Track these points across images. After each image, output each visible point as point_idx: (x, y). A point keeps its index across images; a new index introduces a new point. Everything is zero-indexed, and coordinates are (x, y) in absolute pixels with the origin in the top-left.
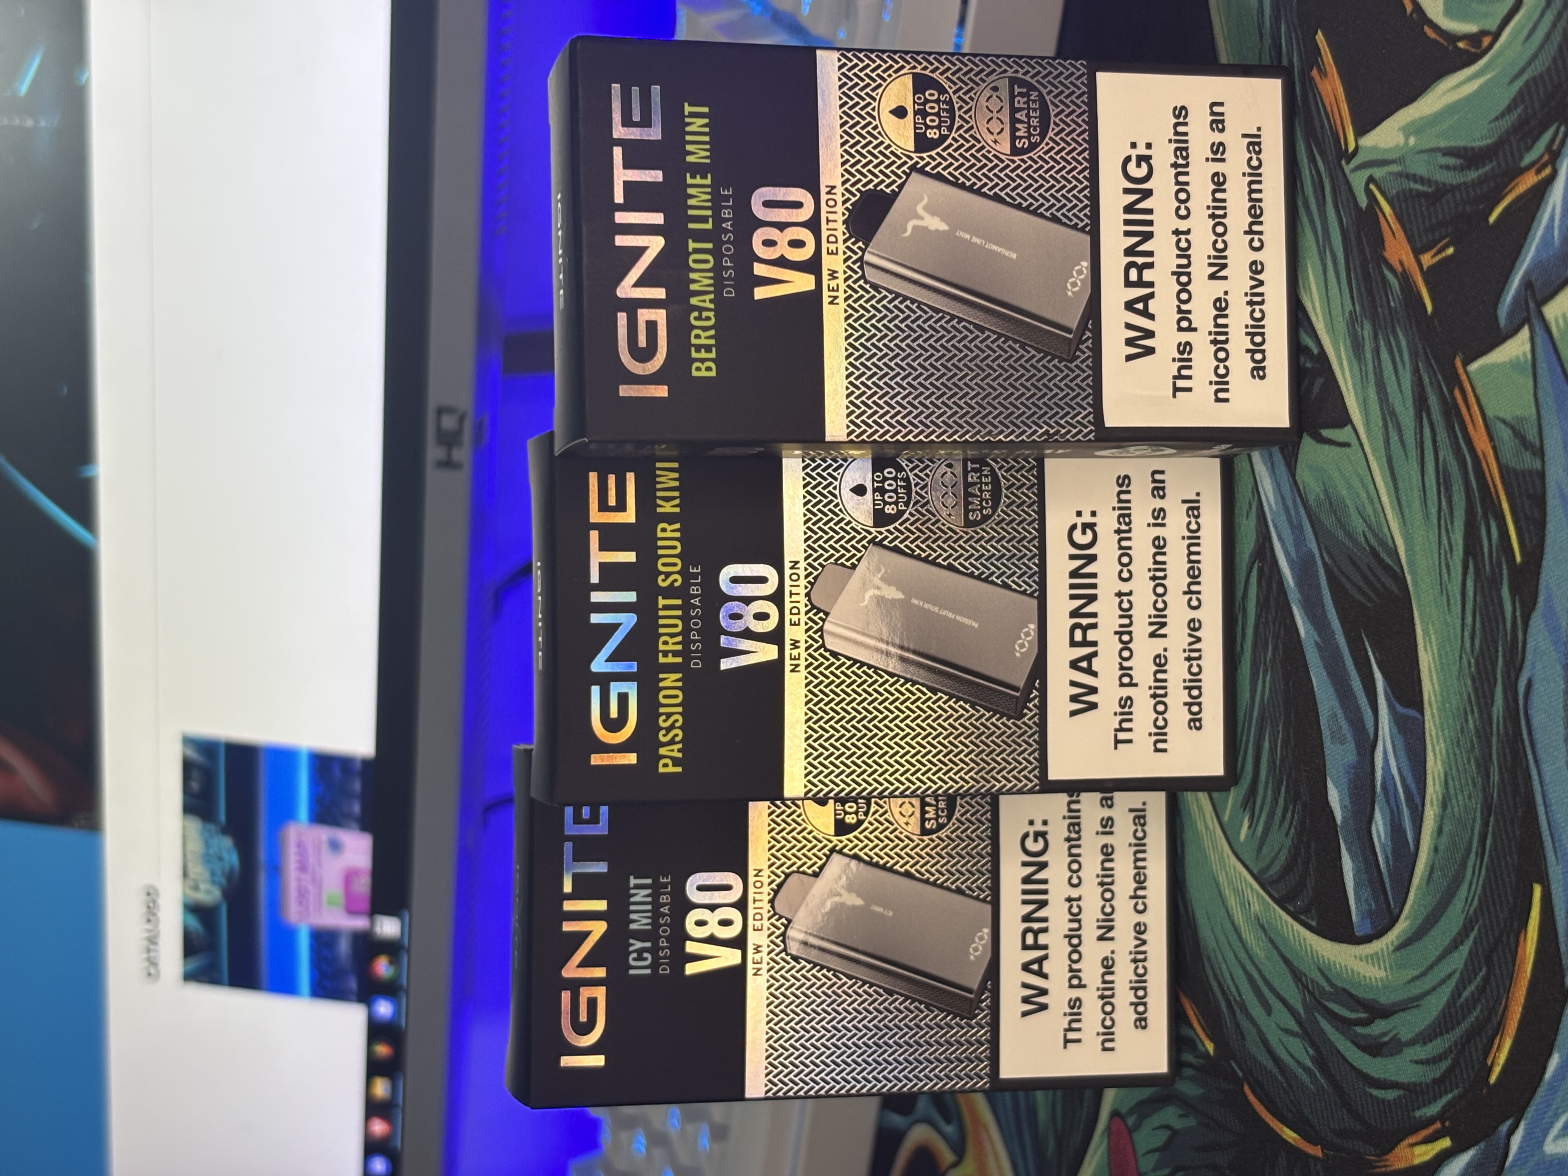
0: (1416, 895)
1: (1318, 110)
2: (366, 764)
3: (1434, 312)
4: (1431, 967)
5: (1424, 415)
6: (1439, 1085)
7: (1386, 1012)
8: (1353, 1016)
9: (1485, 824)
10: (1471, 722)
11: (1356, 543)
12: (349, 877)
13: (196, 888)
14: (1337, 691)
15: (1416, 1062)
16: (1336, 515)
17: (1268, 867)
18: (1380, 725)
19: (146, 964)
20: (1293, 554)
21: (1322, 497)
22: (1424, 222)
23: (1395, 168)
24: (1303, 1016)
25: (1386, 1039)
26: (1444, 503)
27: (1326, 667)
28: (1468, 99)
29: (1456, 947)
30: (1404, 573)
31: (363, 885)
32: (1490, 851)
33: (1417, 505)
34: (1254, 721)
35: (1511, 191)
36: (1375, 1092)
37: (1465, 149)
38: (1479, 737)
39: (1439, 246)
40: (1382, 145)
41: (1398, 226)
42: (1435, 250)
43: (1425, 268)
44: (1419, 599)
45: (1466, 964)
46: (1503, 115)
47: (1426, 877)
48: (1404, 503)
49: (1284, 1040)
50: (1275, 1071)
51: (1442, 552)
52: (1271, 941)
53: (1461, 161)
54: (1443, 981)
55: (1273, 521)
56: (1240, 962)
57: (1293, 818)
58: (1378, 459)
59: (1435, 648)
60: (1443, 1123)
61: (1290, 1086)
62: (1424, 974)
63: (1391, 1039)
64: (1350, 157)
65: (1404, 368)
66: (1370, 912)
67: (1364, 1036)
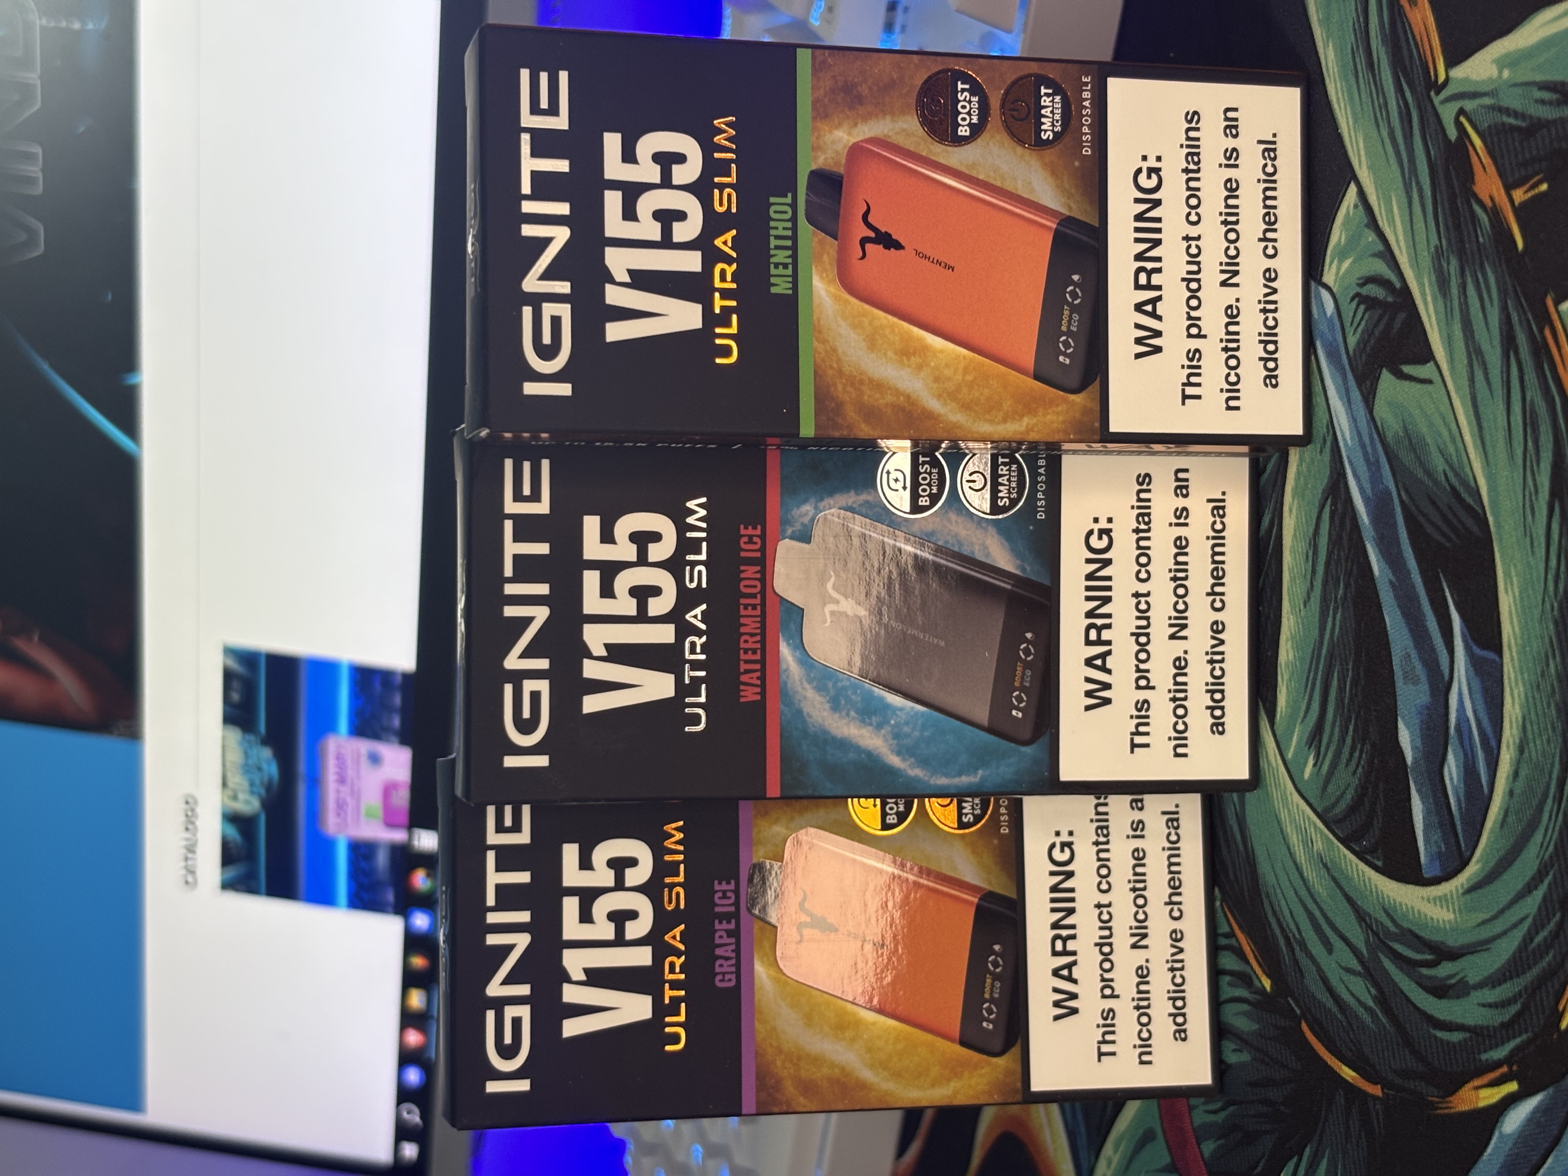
0: (1488, 838)
1: (1407, 40)
2: (406, 676)
3: (1525, 250)
4: (1502, 911)
5: (1512, 354)
6: (1508, 1029)
7: (1453, 955)
8: (1418, 957)
10: (1552, 666)
11: (1436, 482)
12: (388, 790)
13: (235, 798)
14: (1411, 631)
15: (1484, 1005)
16: (1415, 452)
17: (1334, 805)
18: (1456, 667)
19: (184, 872)
20: (1369, 491)
21: (1401, 434)
22: (1516, 157)
23: (1487, 101)
24: (1366, 955)
25: (1453, 981)
26: (1530, 444)
27: (1399, 606)
29: (1530, 892)
30: (1485, 514)
31: (402, 798)
33: (1501, 444)
34: (1323, 659)
36: (1439, 1034)
37: (1563, 83)
38: (1560, 682)
39: (1531, 182)
40: (1474, 77)
41: (1489, 160)
42: (1528, 185)
43: (1517, 203)
44: (1501, 540)
45: (1539, 909)
47: (1500, 821)
48: (1487, 442)
49: (1345, 978)
50: (1335, 1009)
51: (1527, 493)
52: (1334, 879)
53: (1558, 96)
54: (1515, 926)
55: (1348, 458)
56: (1301, 900)
57: (1360, 757)
58: (1462, 398)
59: (1517, 591)
60: (1510, 1067)
61: (1350, 1024)
62: (1494, 918)
63: (1457, 982)
64: (1440, 89)
65: (1492, 305)
66: (1440, 854)
67: (1430, 978)
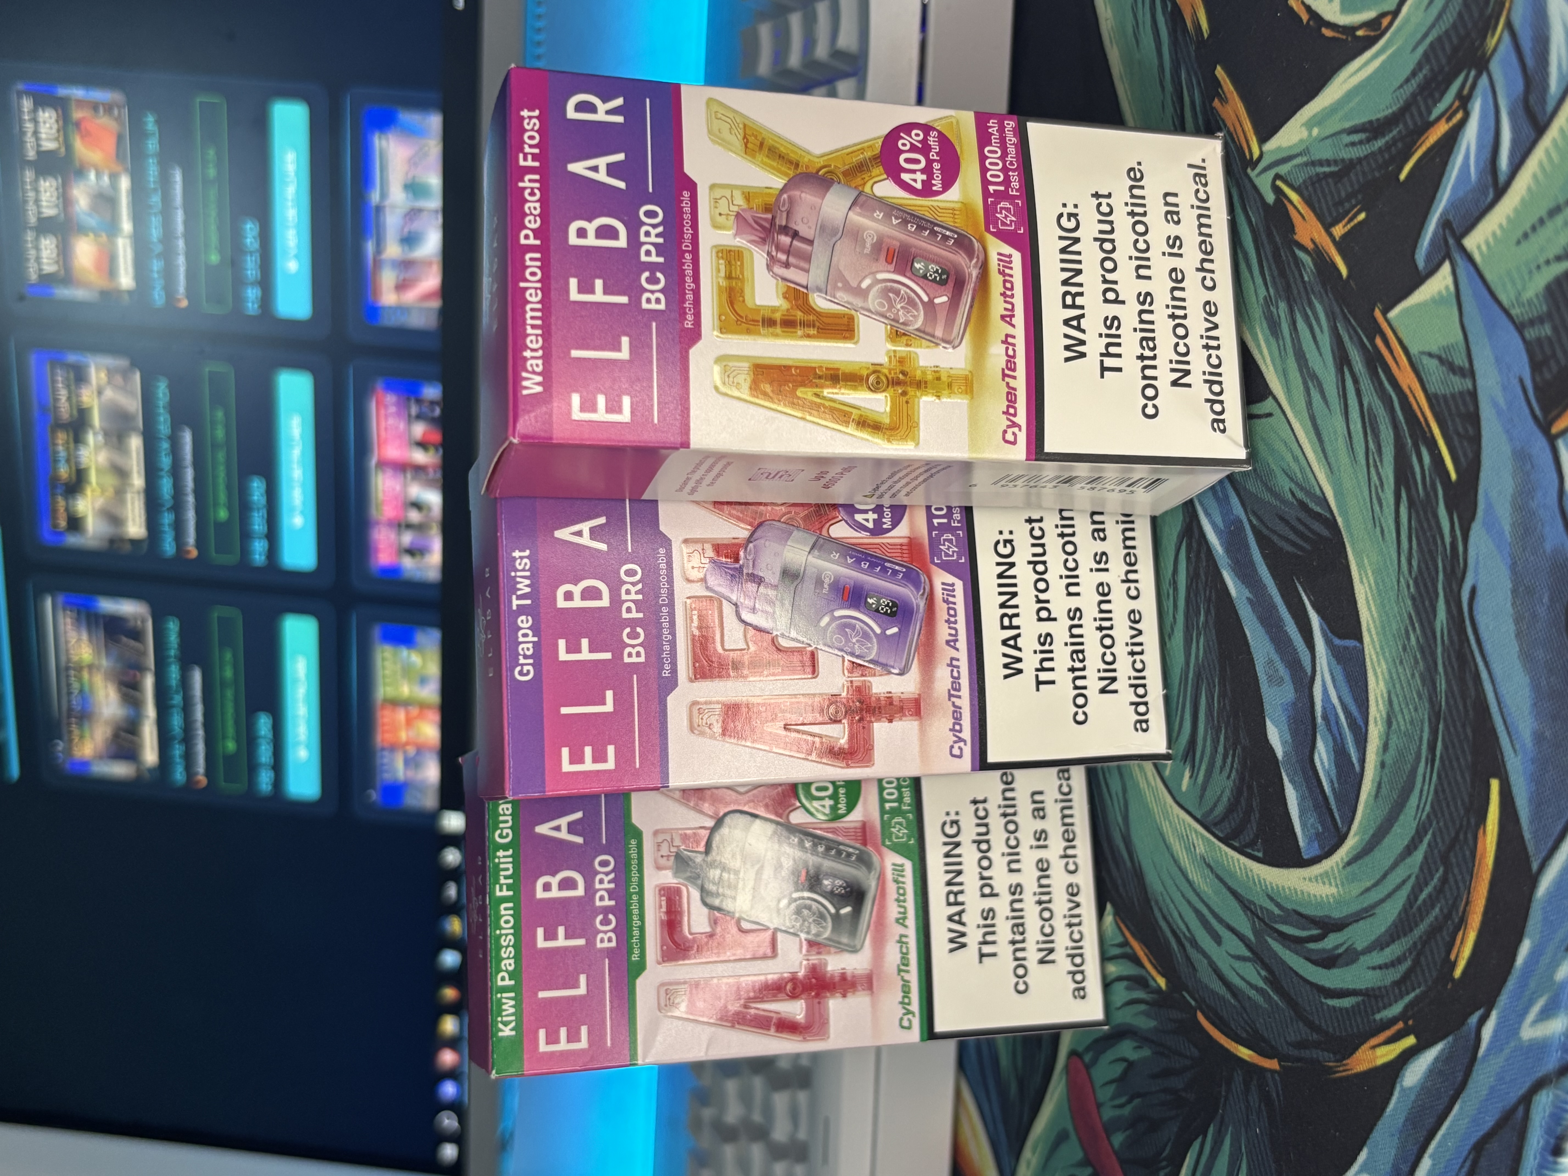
0: (1364, 811)
3: (1349, 276)
4: (1384, 877)
5: (1346, 370)
6: (1401, 986)
7: (1339, 926)
8: (1305, 934)
9: (1434, 732)
10: (1413, 639)
11: (1283, 500)
14: (1272, 638)
15: (1374, 968)
16: (1261, 480)
18: (1318, 661)
20: (1221, 525)
22: (1333, 199)
23: (1300, 160)
24: (1254, 941)
25: (1340, 951)
26: (1371, 444)
27: (1258, 619)
28: (1369, 79)
29: (1410, 854)
30: (1334, 517)
32: (1441, 757)
33: (1342, 449)
34: (1191, 682)
35: (1421, 145)
36: (1331, 1002)
37: (1371, 122)
38: (1423, 652)
39: (1350, 215)
40: (1285, 145)
41: (1307, 209)
42: (1346, 220)
43: (1337, 238)
44: (1351, 537)
45: (1421, 869)
46: (1407, 80)
47: (1373, 793)
48: (1330, 454)
49: (1235, 965)
50: (1228, 996)
51: (1373, 488)
52: (1218, 876)
53: (1367, 134)
54: (1398, 888)
56: (1188, 901)
57: (1233, 760)
58: (1301, 422)
59: (1371, 579)
60: (1406, 1023)
61: (1243, 1007)
62: (1377, 884)
63: (1346, 950)
64: (1254, 164)
65: (1322, 331)
66: (1318, 835)
67: (1318, 951)
